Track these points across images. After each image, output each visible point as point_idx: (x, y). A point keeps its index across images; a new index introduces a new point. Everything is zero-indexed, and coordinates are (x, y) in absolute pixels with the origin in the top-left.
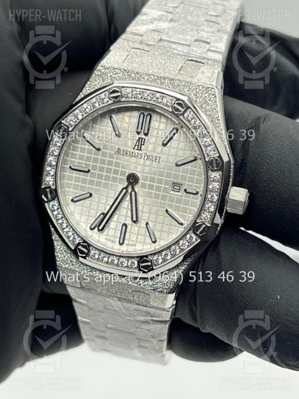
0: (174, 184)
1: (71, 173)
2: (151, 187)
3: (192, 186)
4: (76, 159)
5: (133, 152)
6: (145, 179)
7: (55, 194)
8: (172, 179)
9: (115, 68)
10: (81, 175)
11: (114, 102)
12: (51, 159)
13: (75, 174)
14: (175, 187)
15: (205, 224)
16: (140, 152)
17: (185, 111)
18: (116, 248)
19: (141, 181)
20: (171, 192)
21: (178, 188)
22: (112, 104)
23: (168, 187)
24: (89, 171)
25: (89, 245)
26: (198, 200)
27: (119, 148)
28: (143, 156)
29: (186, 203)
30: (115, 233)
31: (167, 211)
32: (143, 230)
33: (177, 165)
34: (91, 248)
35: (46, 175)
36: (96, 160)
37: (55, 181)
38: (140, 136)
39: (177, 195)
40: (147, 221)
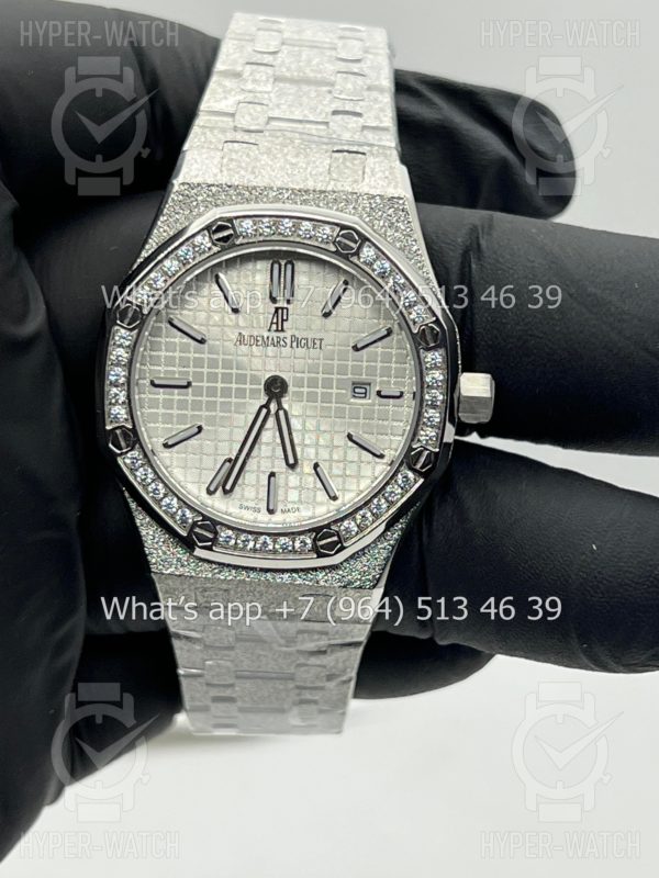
0: (356, 385)
1: (154, 393)
2: (312, 398)
3: (389, 383)
4: (159, 365)
5: (268, 337)
6: (300, 383)
7: (133, 437)
8: (350, 376)
10: (176, 395)
11: (223, 249)
12: (116, 374)
13: (161, 395)
14: (357, 390)
15: (428, 450)
16: (281, 335)
17: (360, 248)
18: (263, 520)
19: (291, 389)
20: (352, 400)
21: (364, 391)
22: (218, 252)
23: (344, 391)
24: (189, 385)
25: (215, 523)
26: (407, 408)
27: (240, 333)
28: (288, 341)
29: (383, 416)
30: (258, 493)
31: (350, 437)
32: (311, 480)
33: (356, 348)
34: (218, 527)
35: (110, 404)
36: (198, 363)
37: (131, 413)
38: (277, 305)
39: (362, 405)
40: (314, 462)
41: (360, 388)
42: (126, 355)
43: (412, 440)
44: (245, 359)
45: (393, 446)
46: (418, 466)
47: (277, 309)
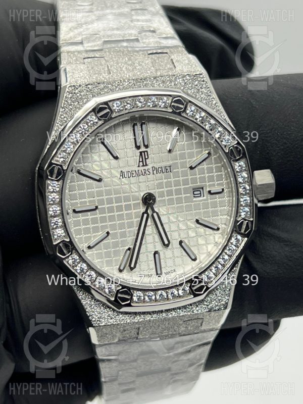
0: (195, 190)
1: (76, 218)
2: (171, 202)
3: (214, 185)
4: (77, 199)
5: (138, 171)
6: (162, 195)
7: (70, 246)
8: (190, 185)
9: (88, 83)
10: (89, 216)
11: (105, 122)
12: (53, 209)
13: (81, 217)
14: (195, 193)
15: (246, 220)
16: (146, 168)
17: (186, 108)
19: (158, 199)
20: (194, 199)
21: (199, 192)
22: (103, 124)
23: (189, 195)
24: (97, 208)
25: (129, 289)
26: (225, 198)
27: (121, 171)
28: (151, 172)
29: (214, 205)
30: (149, 266)
31: (197, 221)
32: (179, 251)
33: (191, 168)
34: (132, 291)
35: (53, 229)
36: (100, 194)
37: (67, 231)
38: (141, 150)
39: (201, 201)
40: (179, 240)
41: (197, 191)
42: (58, 197)
43: (237, 216)
44: (127, 186)
45: (224, 222)
46: (243, 231)
47: (141, 153)
